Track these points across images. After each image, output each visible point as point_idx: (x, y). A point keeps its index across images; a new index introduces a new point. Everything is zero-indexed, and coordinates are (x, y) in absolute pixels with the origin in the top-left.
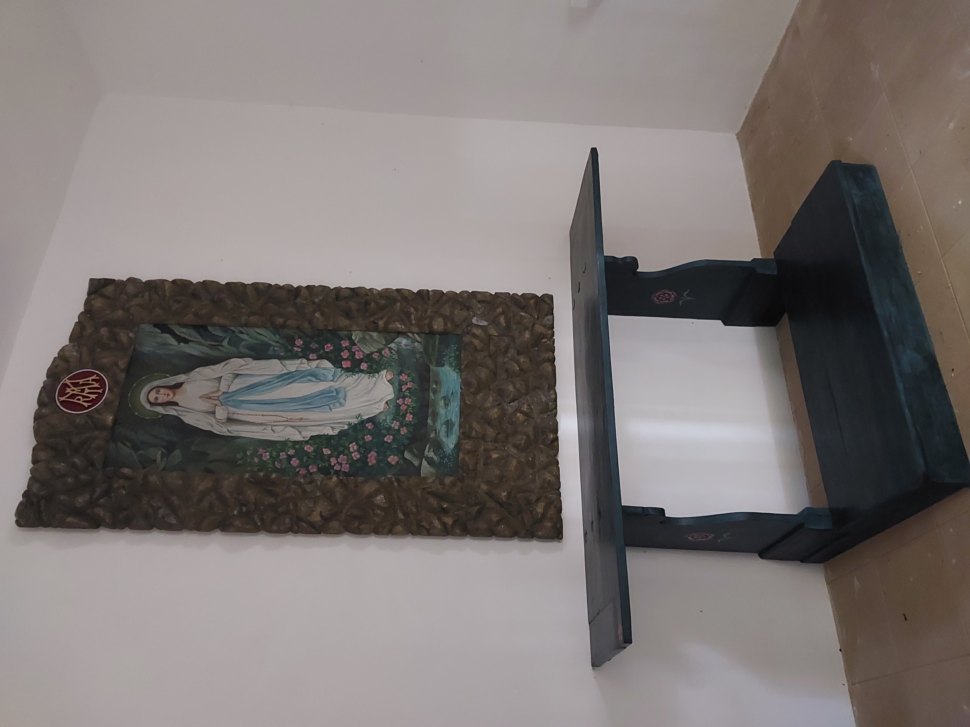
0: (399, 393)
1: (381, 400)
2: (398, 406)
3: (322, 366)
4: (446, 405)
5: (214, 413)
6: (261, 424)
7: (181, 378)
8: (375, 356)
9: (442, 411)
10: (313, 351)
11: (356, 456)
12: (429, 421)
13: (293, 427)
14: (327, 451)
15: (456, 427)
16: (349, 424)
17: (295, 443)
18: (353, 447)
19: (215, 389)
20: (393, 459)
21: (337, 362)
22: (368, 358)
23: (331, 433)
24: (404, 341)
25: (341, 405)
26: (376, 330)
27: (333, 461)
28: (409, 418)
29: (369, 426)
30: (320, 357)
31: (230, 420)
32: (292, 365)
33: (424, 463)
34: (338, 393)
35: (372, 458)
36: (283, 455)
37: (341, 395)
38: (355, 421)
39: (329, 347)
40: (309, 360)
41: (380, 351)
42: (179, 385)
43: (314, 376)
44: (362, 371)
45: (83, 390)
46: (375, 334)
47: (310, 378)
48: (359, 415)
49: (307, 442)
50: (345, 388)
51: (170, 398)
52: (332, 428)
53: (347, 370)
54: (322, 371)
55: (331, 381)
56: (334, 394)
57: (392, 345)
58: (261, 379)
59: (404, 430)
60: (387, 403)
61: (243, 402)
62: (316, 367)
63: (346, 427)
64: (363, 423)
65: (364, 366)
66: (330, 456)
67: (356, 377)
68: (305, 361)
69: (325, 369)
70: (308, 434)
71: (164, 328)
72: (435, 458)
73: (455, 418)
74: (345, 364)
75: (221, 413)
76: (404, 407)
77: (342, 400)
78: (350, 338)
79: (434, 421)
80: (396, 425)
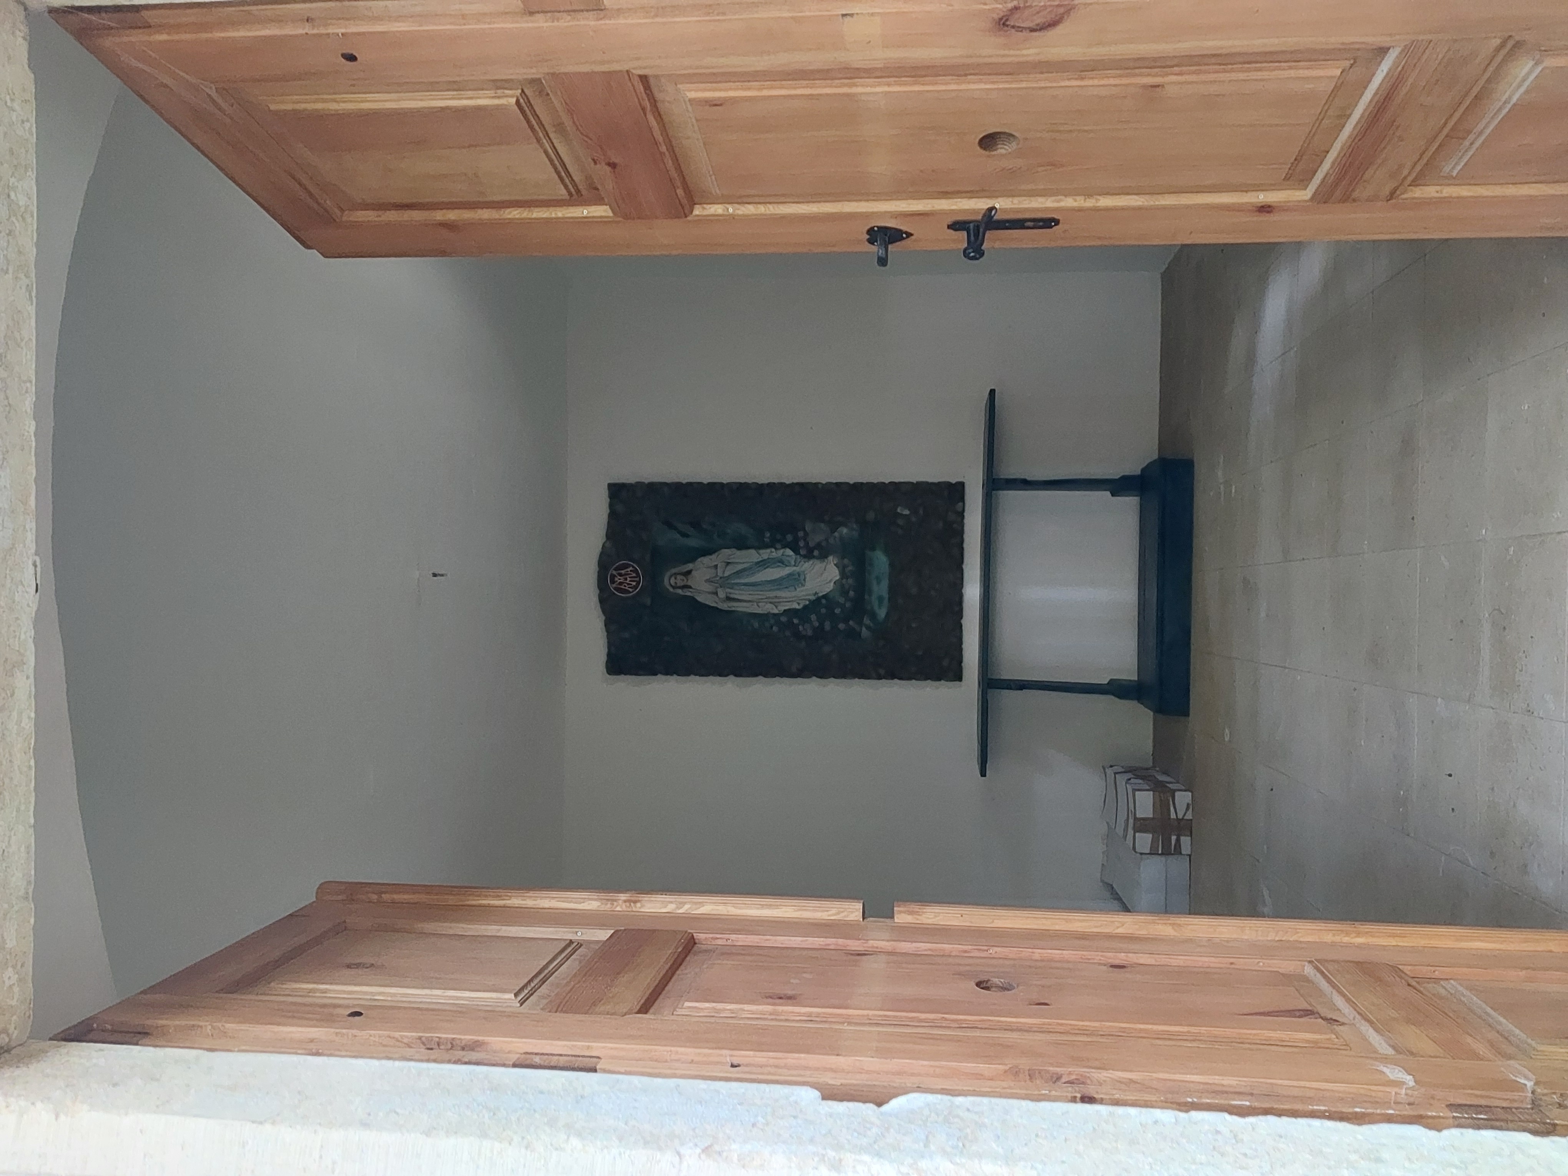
0: (843, 574)
1: (830, 581)
2: (842, 586)
3: (787, 554)
4: (878, 583)
5: (716, 593)
6: (750, 601)
7: (690, 566)
8: (824, 544)
9: (875, 588)
10: (779, 541)
11: (816, 624)
12: (866, 597)
13: (771, 603)
14: (796, 621)
15: (886, 602)
16: (809, 600)
17: (775, 615)
18: (813, 617)
19: (714, 575)
20: (842, 626)
21: (796, 551)
22: (818, 546)
23: (798, 607)
24: (845, 530)
25: (803, 585)
26: (823, 521)
27: (801, 628)
28: (852, 593)
29: (824, 601)
30: (784, 547)
31: (729, 599)
32: (766, 554)
33: (864, 629)
34: (799, 576)
35: (827, 626)
36: (767, 624)
37: (802, 577)
38: (813, 598)
39: (789, 537)
40: (776, 549)
41: (827, 540)
42: (689, 572)
43: (781, 562)
44: (814, 557)
45: (626, 579)
46: (822, 525)
47: (779, 564)
48: (816, 593)
49: (782, 614)
50: (804, 572)
51: (685, 583)
52: (799, 604)
53: (805, 557)
54: (788, 558)
55: (795, 566)
56: (797, 576)
57: (836, 534)
58: (745, 566)
59: (848, 605)
60: (835, 583)
61: (737, 584)
62: (783, 555)
63: (807, 603)
64: (819, 599)
65: (816, 553)
66: (798, 625)
67: (811, 562)
68: (773, 550)
69: (788, 556)
70: (782, 608)
71: (670, 525)
72: (871, 625)
73: (885, 595)
74: (803, 552)
75: (722, 594)
76: (847, 587)
77: (803, 582)
78: (804, 530)
79: (870, 595)
80: (842, 600)
